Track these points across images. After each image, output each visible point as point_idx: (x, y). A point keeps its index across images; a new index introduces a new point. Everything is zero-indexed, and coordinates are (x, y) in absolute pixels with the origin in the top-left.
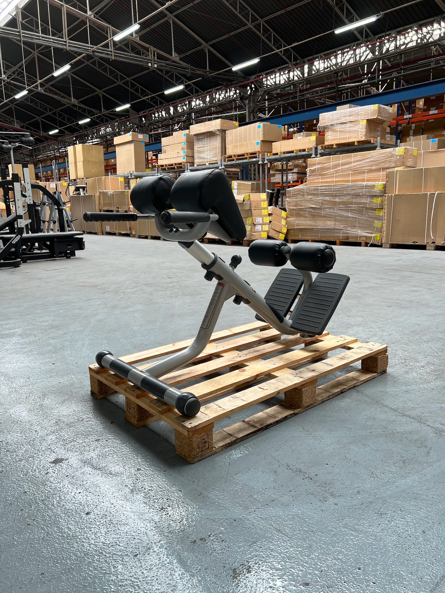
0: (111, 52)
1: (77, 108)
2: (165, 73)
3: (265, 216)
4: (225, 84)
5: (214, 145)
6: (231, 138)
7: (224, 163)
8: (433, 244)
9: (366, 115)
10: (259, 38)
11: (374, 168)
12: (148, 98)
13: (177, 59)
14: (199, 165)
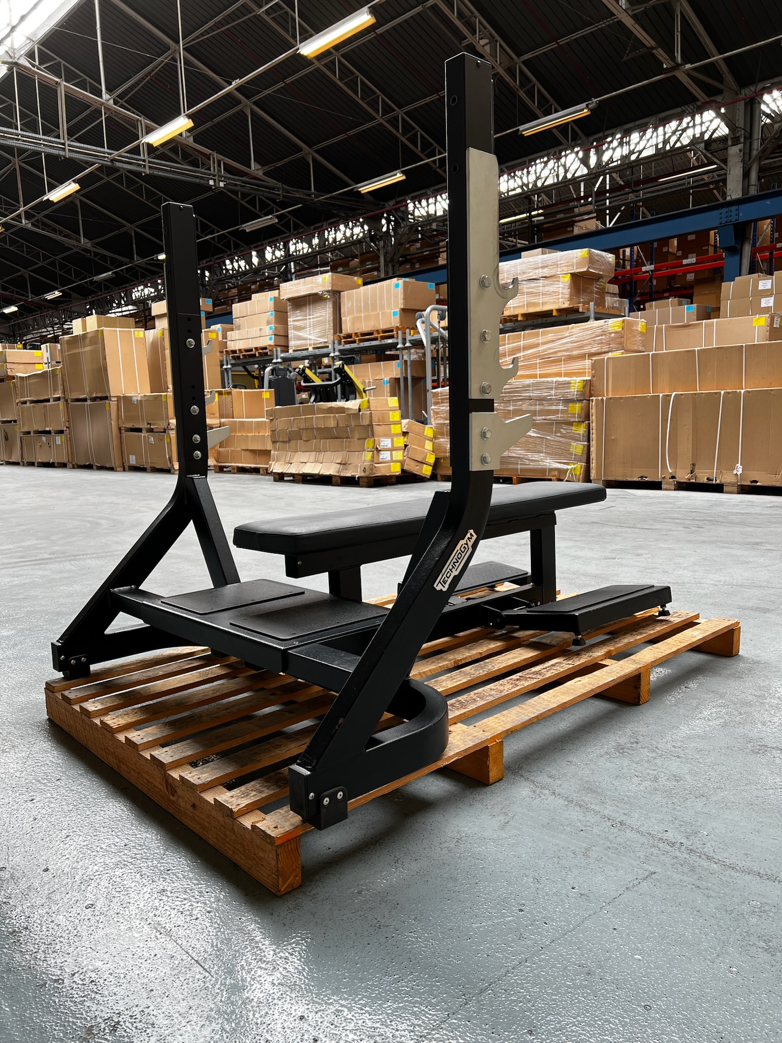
0: (144, 161)
1: (91, 255)
2: (241, 196)
3: (397, 435)
4: (342, 214)
5: (320, 316)
6: (350, 304)
7: (338, 347)
8: (671, 480)
9: (570, 265)
10: (397, 139)
11: (575, 353)
12: (214, 237)
13: (260, 173)
14: (297, 351)
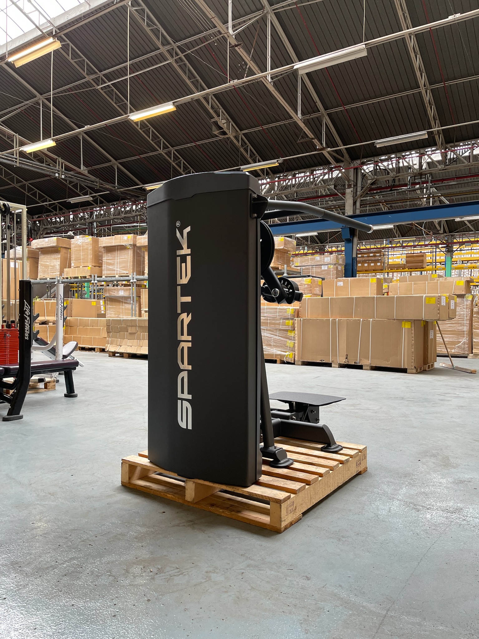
0: (16, 159)
2: (69, 182)
5: (124, 258)
7: (135, 277)
8: (337, 362)
10: (170, 164)
13: (86, 172)
14: (107, 277)
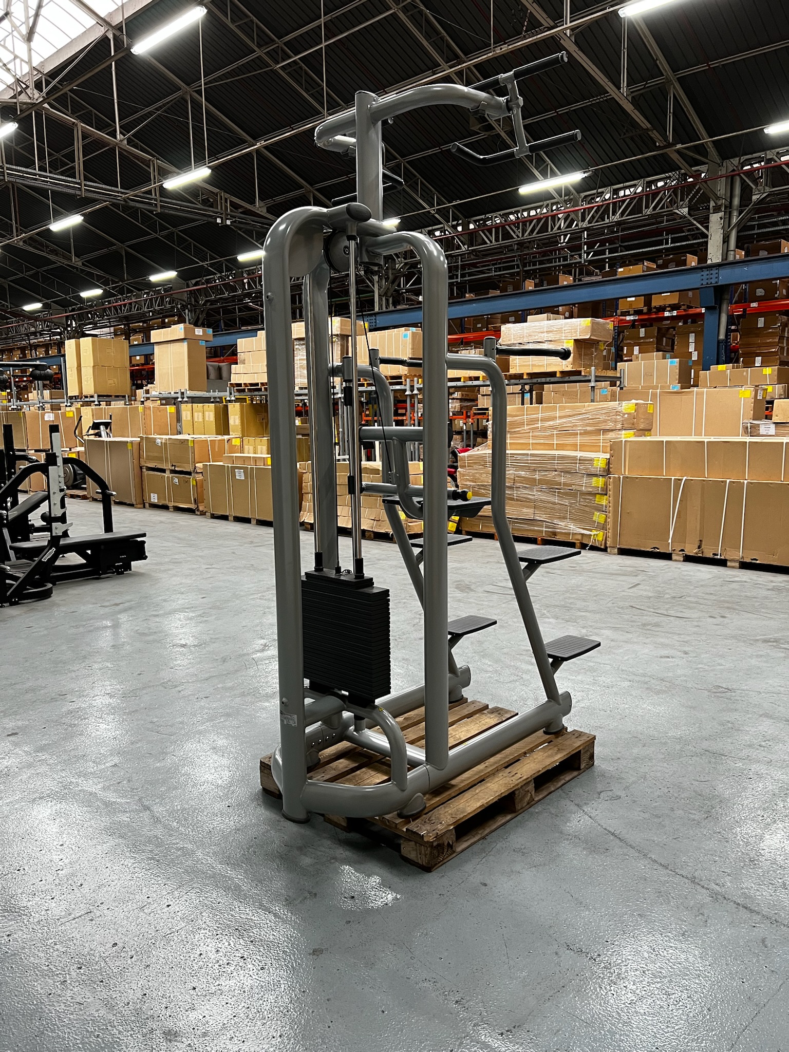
0: (156, 200)
8: (681, 553)
9: (573, 332)
11: (589, 428)
12: (209, 264)
13: (263, 211)
